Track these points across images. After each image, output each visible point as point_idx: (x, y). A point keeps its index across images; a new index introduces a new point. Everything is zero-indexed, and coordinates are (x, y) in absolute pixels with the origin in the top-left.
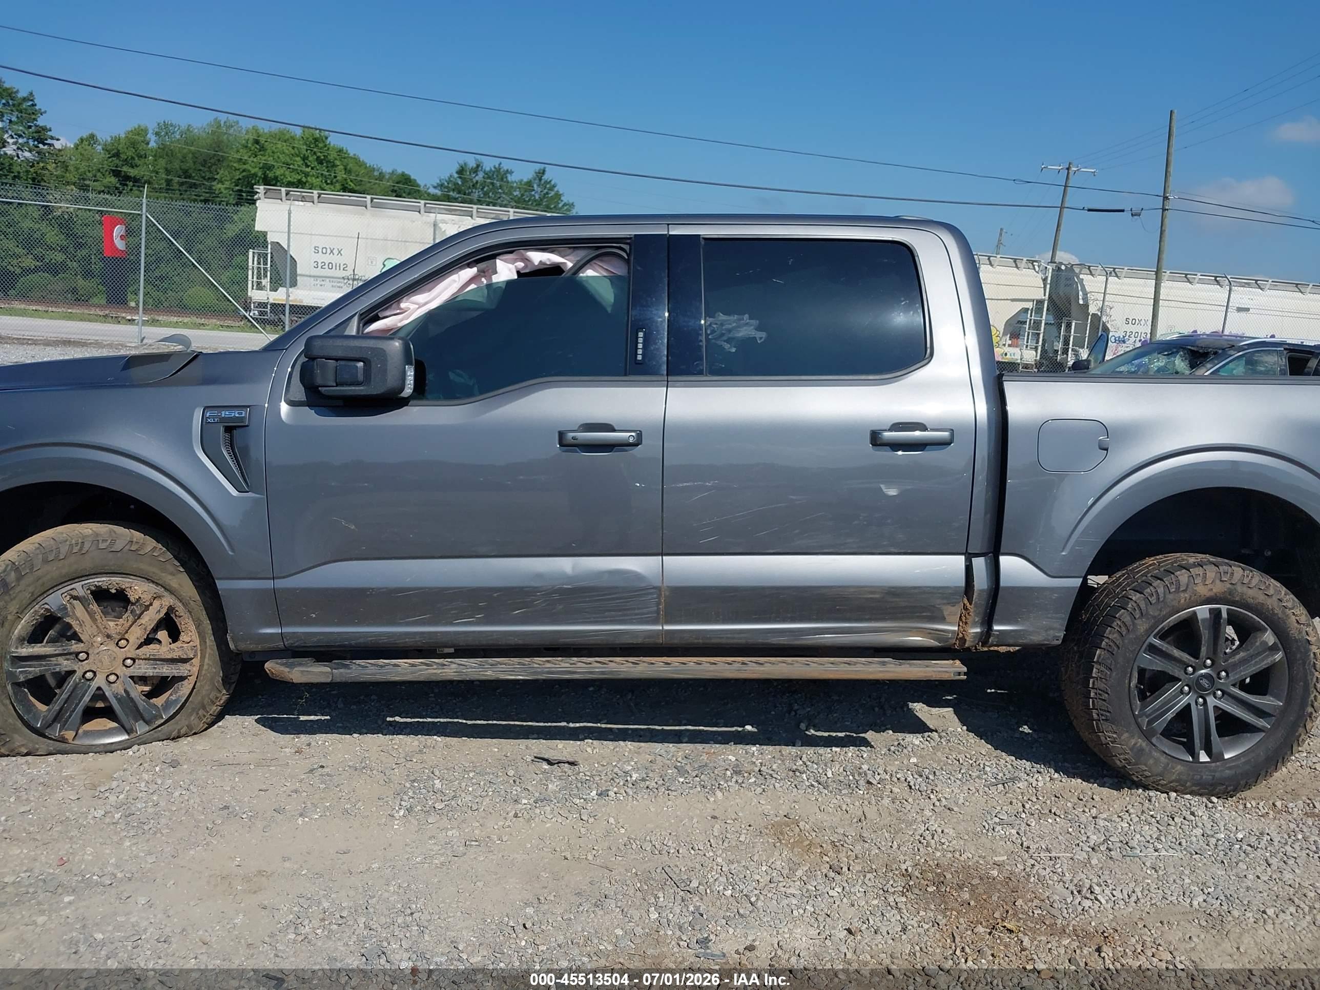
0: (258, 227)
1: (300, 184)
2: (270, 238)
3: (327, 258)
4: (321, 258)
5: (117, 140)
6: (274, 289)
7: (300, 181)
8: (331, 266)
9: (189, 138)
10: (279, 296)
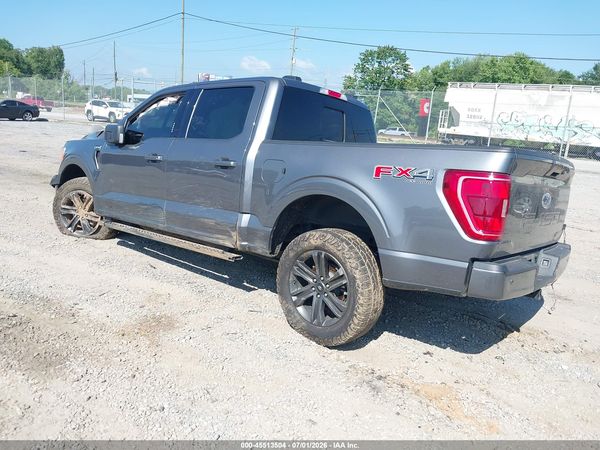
0: (446, 100)
1: (509, 81)
2: (450, 105)
3: (473, 114)
4: (470, 113)
5: (437, 67)
6: (448, 127)
7: (509, 79)
8: (474, 116)
9: (466, 64)
10: (451, 131)
